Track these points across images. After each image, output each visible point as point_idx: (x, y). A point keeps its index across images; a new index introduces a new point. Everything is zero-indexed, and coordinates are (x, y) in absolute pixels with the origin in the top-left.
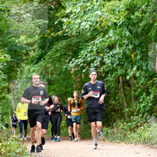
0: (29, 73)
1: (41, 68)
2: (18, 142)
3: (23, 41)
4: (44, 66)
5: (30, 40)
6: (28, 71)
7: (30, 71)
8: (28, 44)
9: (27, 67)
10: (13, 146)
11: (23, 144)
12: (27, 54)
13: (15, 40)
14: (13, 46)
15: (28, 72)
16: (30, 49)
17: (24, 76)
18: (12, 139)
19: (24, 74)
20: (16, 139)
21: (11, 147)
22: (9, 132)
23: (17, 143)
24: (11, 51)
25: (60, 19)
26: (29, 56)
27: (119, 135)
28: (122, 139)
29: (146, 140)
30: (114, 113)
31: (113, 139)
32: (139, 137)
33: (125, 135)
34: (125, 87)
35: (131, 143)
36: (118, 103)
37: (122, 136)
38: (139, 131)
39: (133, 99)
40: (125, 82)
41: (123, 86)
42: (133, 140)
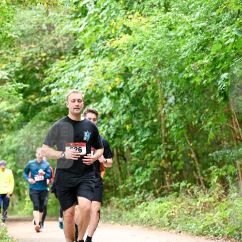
3: (3, 107)
5: (13, 107)
6: (9, 142)
7: (11, 141)
8: (9, 111)
12: (8, 123)
17: (5, 147)
19: (5, 145)
27: (113, 215)
28: (117, 219)
29: (144, 221)
30: (107, 190)
31: (106, 220)
32: (136, 217)
33: (120, 216)
34: (120, 161)
35: (127, 224)
36: (112, 179)
37: (117, 216)
38: (135, 211)
39: (129, 174)
40: (120, 155)
41: (118, 160)
42: (129, 220)
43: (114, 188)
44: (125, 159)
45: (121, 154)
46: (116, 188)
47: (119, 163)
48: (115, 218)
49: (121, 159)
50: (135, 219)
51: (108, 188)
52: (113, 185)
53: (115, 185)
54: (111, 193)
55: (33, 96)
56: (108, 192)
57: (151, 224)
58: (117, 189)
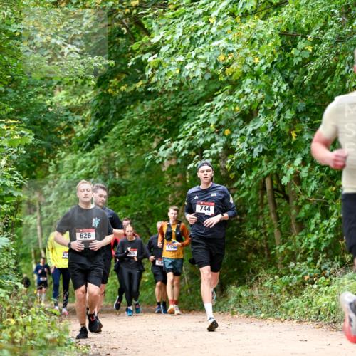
0: (74, 170)
1: (99, 160)
2: (50, 318)
3: (60, 101)
4: (105, 156)
5: (75, 101)
6: (72, 166)
7: (74, 165)
8: (71, 109)
9: (69, 158)
10: (39, 326)
11: (61, 321)
12: (69, 130)
13: (45, 100)
14: (40, 113)
15: (71, 169)
16: (75, 120)
17: (63, 176)
18: (37, 311)
19: (64, 173)
20: (45, 311)
21: (36, 327)
22: (31, 295)
23: (47, 319)
24: (35, 124)
25: (139, 56)
26: (73, 135)
27: (264, 302)
28: (270, 310)
29: (322, 313)
30: (254, 256)
31: (252, 311)
32: (307, 306)
33: (277, 303)
34: (277, 201)
35: (291, 319)
36: (261, 235)
37: (271, 304)
38: (306, 294)
39: (294, 226)
40: (277, 190)
41: (274, 199)
42: (294, 312)
43: (266, 252)
44: (286, 198)
45: (280, 189)
46: (269, 251)
47: (275, 206)
48: (268, 307)
49: (279, 197)
50: (305, 309)
51: (255, 251)
52: (265, 246)
53: (267, 245)
54: (260, 261)
55: (114, 81)
56: (256, 259)
57: (336, 319)
58: (273, 252)
